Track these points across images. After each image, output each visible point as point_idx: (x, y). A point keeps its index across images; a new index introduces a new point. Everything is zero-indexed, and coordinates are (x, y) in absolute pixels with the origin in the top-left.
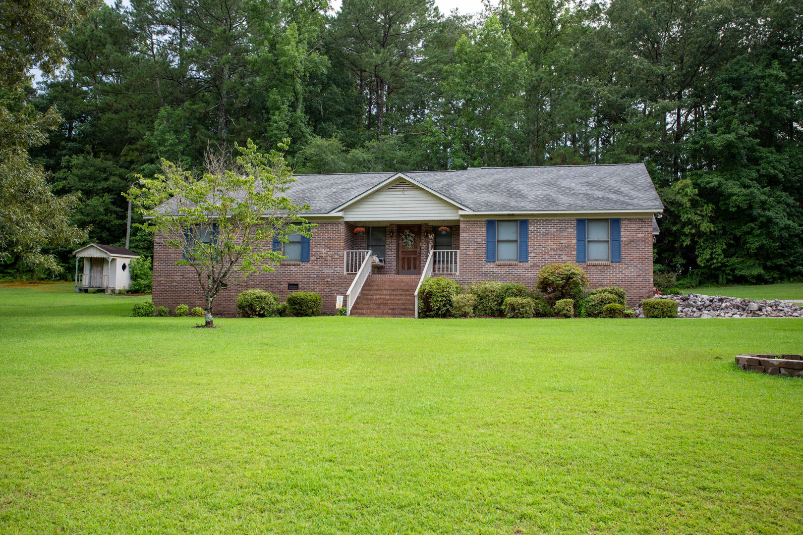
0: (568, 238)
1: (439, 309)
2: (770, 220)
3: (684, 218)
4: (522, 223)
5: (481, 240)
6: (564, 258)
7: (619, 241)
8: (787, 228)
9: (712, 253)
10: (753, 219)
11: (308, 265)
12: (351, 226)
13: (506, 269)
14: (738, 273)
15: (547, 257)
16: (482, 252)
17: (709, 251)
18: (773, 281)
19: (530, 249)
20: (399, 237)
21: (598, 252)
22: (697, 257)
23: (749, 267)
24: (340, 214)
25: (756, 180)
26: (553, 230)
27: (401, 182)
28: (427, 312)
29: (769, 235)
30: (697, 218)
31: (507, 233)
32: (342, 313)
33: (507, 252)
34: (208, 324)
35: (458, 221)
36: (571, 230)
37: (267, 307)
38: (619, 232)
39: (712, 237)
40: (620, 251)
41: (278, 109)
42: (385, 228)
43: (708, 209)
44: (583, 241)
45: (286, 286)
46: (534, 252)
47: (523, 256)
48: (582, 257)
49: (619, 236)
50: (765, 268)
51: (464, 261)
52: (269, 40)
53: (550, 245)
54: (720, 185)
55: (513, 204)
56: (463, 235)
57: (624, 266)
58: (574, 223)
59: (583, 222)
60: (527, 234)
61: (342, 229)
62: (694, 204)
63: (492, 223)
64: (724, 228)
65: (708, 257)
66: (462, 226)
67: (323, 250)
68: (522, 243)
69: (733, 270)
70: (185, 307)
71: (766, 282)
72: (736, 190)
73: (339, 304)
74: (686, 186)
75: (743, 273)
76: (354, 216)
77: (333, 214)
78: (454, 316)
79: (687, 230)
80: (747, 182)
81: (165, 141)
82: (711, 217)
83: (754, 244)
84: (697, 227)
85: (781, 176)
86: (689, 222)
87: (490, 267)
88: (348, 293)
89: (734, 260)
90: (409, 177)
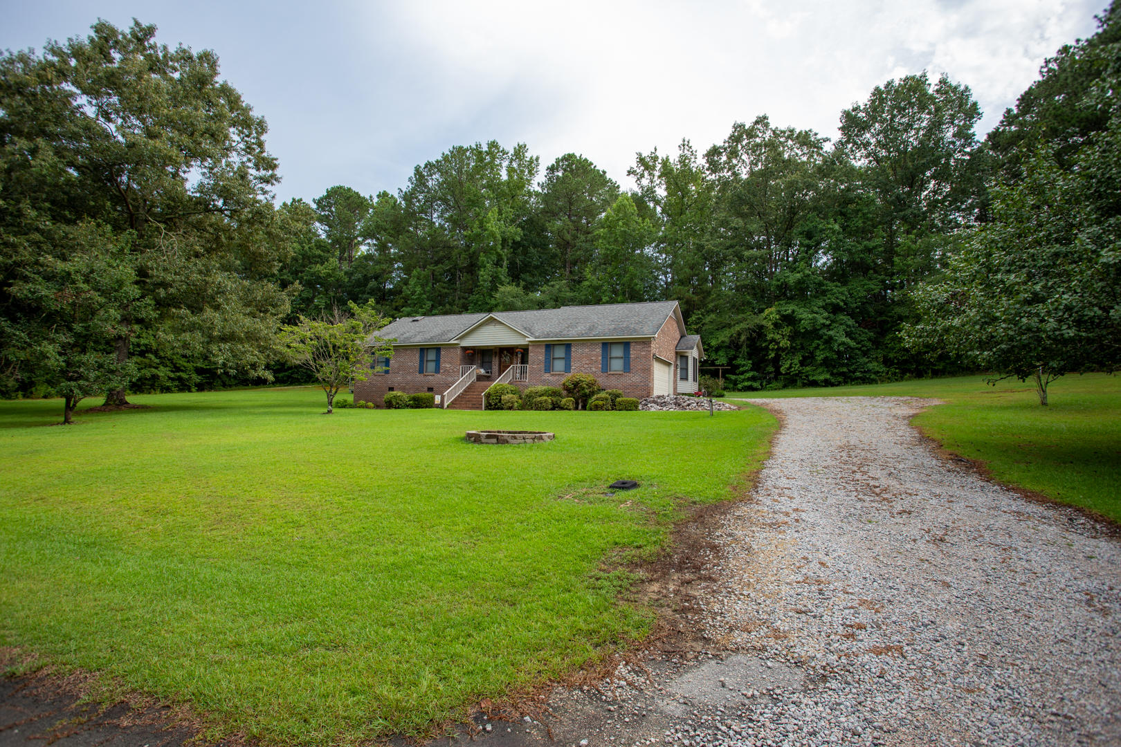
0: (597, 356)
1: (496, 404)
2: (831, 338)
3: (769, 337)
4: (568, 345)
5: (542, 358)
6: (594, 369)
7: (629, 358)
8: (843, 343)
9: (791, 364)
10: (820, 337)
11: (439, 376)
12: (465, 349)
13: (557, 377)
14: (811, 378)
15: (582, 369)
16: (542, 366)
17: (789, 362)
18: (839, 384)
19: (572, 364)
20: (500, 357)
21: (617, 365)
22: (781, 366)
23: (820, 373)
24: (456, 342)
25: (823, 307)
26: (587, 350)
27: (492, 320)
28: (489, 407)
29: (831, 349)
30: (779, 336)
31: (559, 352)
32: (441, 406)
33: (559, 365)
34: (329, 412)
35: (528, 345)
36: (599, 350)
37: (400, 402)
38: (629, 351)
39: (792, 351)
40: (629, 365)
41: (485, 267)
42: (492, 350)
43: (787, 330)
44: (606, 359)
45: (426, 389)
46: (574, 366)
47: (568, 368)
48: (606, 368)
49: (629, 354)
50: (832, 374)
51: (530, 371)
52: (479, 220)
53: (585, 361)
54: (793, 311)
55: (565, 332)
56: (531, 354)
57: (632, 375)
58: (601, 345)
59: (606, 345)
60: (570, 354)
61: (459, 352)
62: (776, 325)
63: (549, 346)
64: (801, 344)
65: (787, 366)
66: (530, 348)
67: (448, 366)
68: (567, 359)
69: (807, 376)
70: (362, 402)
71: (833, 385)
72: (804, 316)
73: (438, 399)
74: (771, 313)
75: (815, 378)
76: (470, 342)
77: (452, 342)
78: (502, 409)
79: (771, 347)
80: (816, 309)
81: (415, 292)
82: (789, 336)
83: (820, 356)
84: (778, 343)
85: (842, 304)
86: (773, 340)
87: (547, 376)
88: (445, 393)
89: (808, 368)
90: (495, 315)
